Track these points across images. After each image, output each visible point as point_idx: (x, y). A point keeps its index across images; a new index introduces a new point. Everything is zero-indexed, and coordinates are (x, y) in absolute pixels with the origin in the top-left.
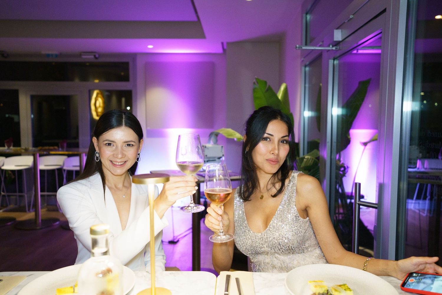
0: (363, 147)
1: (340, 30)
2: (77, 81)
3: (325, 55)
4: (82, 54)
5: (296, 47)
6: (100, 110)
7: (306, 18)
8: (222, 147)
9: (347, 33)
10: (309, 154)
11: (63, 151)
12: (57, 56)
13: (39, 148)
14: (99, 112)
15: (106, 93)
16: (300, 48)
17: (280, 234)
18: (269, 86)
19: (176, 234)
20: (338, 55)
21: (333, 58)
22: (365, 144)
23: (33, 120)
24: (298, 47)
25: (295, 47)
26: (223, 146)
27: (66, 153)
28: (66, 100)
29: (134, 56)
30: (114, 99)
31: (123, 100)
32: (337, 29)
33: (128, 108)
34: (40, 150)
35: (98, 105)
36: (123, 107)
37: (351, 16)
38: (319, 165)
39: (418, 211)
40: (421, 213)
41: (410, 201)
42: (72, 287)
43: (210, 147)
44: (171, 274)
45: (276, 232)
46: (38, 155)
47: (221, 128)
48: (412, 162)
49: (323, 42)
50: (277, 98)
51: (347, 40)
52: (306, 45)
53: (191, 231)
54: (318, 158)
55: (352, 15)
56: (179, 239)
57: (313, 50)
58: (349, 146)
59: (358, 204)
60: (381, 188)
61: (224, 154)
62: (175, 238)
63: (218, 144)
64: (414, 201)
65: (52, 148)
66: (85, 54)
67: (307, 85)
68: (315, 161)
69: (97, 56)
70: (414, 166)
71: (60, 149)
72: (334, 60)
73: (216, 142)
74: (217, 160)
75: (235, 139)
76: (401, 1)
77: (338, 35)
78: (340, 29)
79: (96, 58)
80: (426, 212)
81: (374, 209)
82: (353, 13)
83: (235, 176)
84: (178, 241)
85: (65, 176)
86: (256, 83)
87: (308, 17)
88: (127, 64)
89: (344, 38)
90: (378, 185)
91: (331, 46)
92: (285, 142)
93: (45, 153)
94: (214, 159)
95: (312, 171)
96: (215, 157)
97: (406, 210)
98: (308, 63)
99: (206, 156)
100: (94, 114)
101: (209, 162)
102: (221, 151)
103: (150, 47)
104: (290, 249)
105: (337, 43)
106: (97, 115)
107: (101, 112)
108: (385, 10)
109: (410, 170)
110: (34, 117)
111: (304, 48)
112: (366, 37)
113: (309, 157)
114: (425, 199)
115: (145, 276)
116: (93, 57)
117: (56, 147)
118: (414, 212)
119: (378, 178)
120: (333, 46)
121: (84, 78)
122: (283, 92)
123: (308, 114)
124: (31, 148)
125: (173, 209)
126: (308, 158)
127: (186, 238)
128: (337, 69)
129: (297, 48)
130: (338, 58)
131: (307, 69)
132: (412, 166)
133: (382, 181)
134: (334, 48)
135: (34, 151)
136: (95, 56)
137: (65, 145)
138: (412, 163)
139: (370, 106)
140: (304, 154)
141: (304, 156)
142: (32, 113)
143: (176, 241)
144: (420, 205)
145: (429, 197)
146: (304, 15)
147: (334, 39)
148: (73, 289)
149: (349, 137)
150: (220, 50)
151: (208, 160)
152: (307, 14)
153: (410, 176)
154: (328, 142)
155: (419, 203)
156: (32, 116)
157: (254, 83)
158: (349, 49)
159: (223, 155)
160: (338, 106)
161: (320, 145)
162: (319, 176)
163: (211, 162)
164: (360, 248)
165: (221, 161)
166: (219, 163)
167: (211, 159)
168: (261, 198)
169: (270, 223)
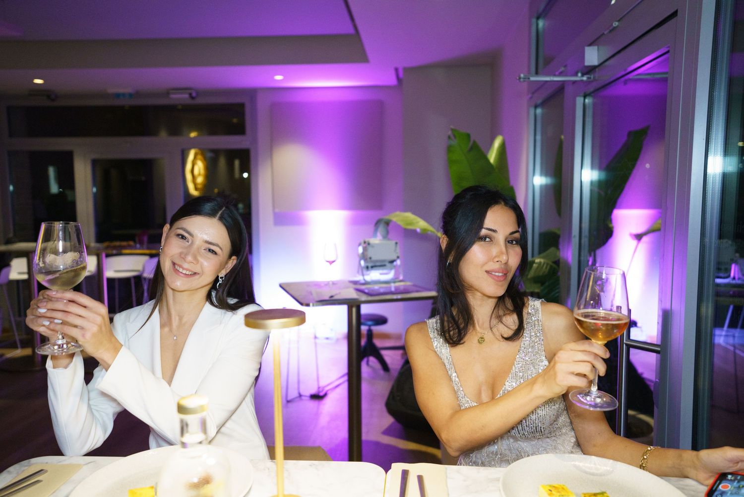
0: (635, 242)
1: (596, 48)
2: (163, 134)
3: (569, 90)
4: (171, 91)
5: (520, 78)
6: (200, 180)
7: (537, 25)
8: (396, 243)
9: (607, 52)
10: (542, 255)
11: (143, 249)
12: (131, 95)
13: (106, 244)
14: (198, 184)
15: (209, 155)
16: (527, 80)
18: (474, 142)
19: (323, 383)
20: (592, 90)
21: (582, 94)
22: (639, 237)
23: (95, 196)
24: (524, 78)
25: (518, 78)
26: (397, 241)
27: (147, 252)
28: (147, 166)
29: (252, 93)
30: (222, 163)
31: (237, 163)
32: (590, 45)
33: (245, 175)
34: (107, 248)
35: (196, 172)
36: (237, 175)
37: (615, 24)
38: (559, 273)
39: (732, 348)
40: (738, 352)
41: (717, 332)
42: (152, 487)
43: (377, 244)
44: (310, 465)
46: (104, 255)
47: (395, 210)
48: (723, 267)
49: (565, 66)
50: (488, 161)
51: (607, 63)
52: (537, 73)
53: (346, 378)
54: (557, 262)
55: (617, 21)
56: (327, 391)
57: (546, 82)
58: (611, 241)
59: (626, 344)
60: (666, 318)
61: (399, 255)
62: (321, 389)
63: (389, 239)
64: (724, 332)
65: (124, 243)
66: (175, 91)
67: (539, 137)
68: (551, 266)
69: (194, 95)
70: (726, 275)
71: (138, 246)
72: (585, 97)
73: (386, 236)
74: (388, 265)
75: (418, 230)
76: (704, 2)
77: (592, 57)
78: (596, 45)
79: (193, 98)
81: (654, 354)
82: (618, 19)
83: (417, 291)
84: (326, 395)
85: (145, 287)
86: (452, 137)
87: (541, 23)
88: (242, 106)
89: (602, 60)
90: (661, 314)
91: (580, 75)
92: (514, 242)
93: (114, 252)
94: (383, 264)
95: (547, 284)
96: (384, 261)
97: (712, 345)
98: (539, 102)
99: (370, 258)
100: (191, 186)
101: (374, 268)
102: (395, 250)
103: (279, 77)
105: (591, 70)
106: (196, 189)
107: (201, 184)
108: (675, 14)
109: (718, 281)
110: (97, 190)
111: (532, 79)
112: (640, 60)
113: (542, 261)
115: (269, 469)
116: (187, 96)
117: (132, 243)
118: (726, 350)
119: (661, 301)
120: (583, 75)
121: (175, 131)
122: (497, 150)
123: (539, 180)
124: (93, 244)
125: (317, 341)
126: (540, 263)
127: (338, 390)
128: (589, 113)
129: (522, 80)
130: (592, 94)
131: (539, 111)
132: (722, 275)
133: (668, 306)
134: (585, 78)
135: (98, 249)
136: (190, 94)
137: (145, 239)
138: (722, 269)
139: (648, 166)
140: (533, 256)
141: (533, 259)
142: (95, 184)
143: (322, 394)
144: (736, 339)
146: (534, 20)
147: (584, 63)
148: (154, 490)
149: (611, 225)
150: (392, 80)
151: (373, 264)
152: (538, 18)
153: (719, 292)
154: (574, 236)
155: (734, 336)
156: (95, 190)
157: (449, 137)
158: (612, 80)
159: (398, 257)
160: (593, 167)
161: (561, 240)
162: (558, 292)
163: (378, 268)
164: (630, 412)
165: (395, 267)
166: (391, 269)
167: (378, 264)
168: (479, 342)
169: (504, 387)
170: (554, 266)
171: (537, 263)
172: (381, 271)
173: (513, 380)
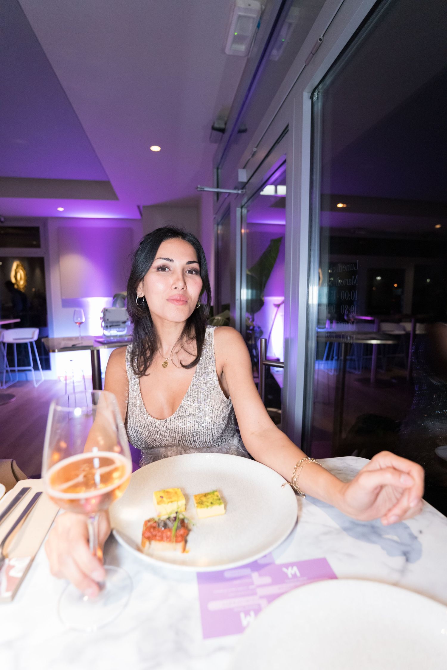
1: (245, 170)
17: (196, 422)
20: (245, 201)
21: (240, 206)
22: (278, 306)
29: (45, 220)
35: (19, 277)
37: (255, 149)
45: (190, 418)
55: (255, 147)
59: (264, 364)
60: (287, 344)
64: (324, 362)
69: (2, 220)
72: (242, 208)
74: (122, 325)
79: (1, 222)
80: (333, 371)
82: (256, 145)
88: (37, 229)
91: (237, 190)
92: (194, 272)
94: (118, 324)
96: (118, 322)
98: (219, 220)
99: (108, 320)
101: (112, 327)
102: (125, 315)
103: (60, 209)
104: (206, 443)
105: (243, 186)
107: (22, 285)
108: (288, 127)
114: (332, 359)
120: (239, 190)
130: (246, 205)
131: (220, 227)
133: (288, 336)
134: (240, 192)
144: (329, 365)
145: (336, 358)
147: (238, 179)
151: (111, 324)
158: (255, 191)
163: (115, 327)
165: (127, 326)
166: (124, 328)
167: (115, 324)
168: (163, 367)
169: (181, 405)
170: (227, 321)
171: (216, 319)
172: (118, 329)
173: (189, 399)
